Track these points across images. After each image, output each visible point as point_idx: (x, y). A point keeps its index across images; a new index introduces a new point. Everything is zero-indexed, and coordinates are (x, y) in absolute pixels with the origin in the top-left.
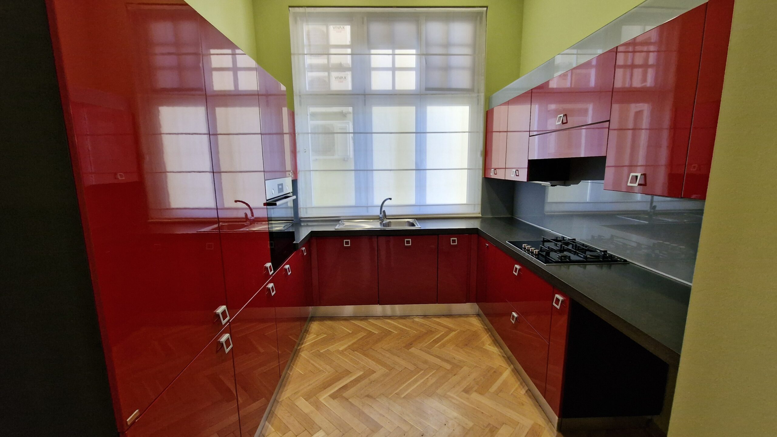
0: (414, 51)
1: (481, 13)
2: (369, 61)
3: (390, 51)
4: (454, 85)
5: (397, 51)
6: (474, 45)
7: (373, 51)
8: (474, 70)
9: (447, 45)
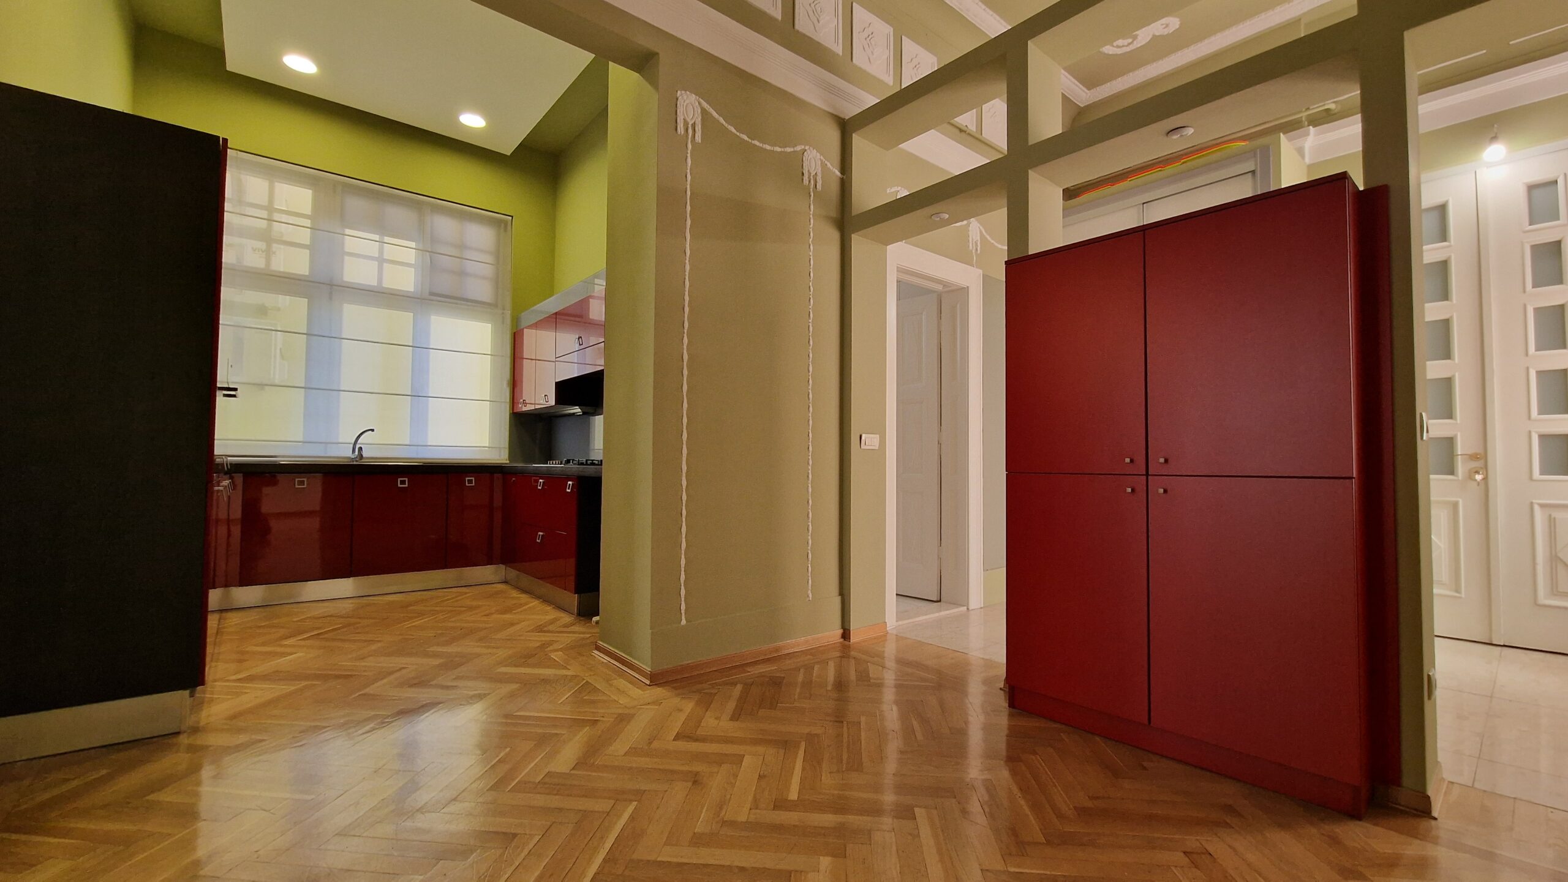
0: (413, 245)
1: (505, 223)
2: (343, 244)
3: (377, 237)
4: (471, 295)
5: (387, 239)
6: (497, 254)
7: (348, 231)
8: (497, 282)
9: (462, 246)
